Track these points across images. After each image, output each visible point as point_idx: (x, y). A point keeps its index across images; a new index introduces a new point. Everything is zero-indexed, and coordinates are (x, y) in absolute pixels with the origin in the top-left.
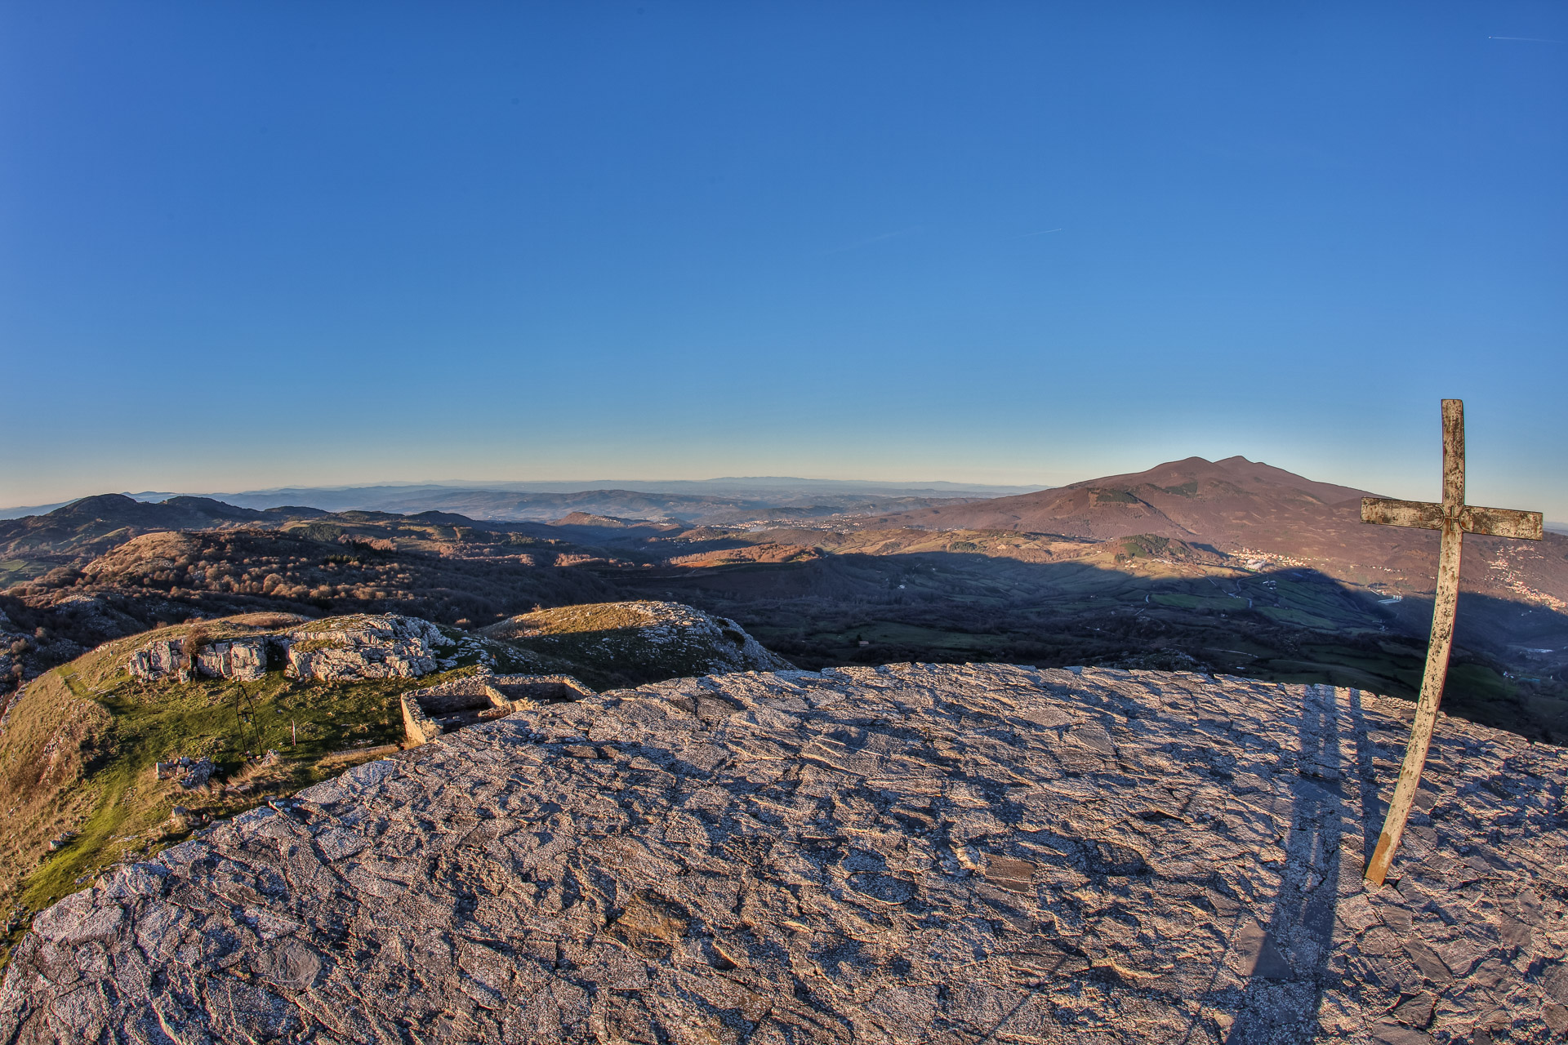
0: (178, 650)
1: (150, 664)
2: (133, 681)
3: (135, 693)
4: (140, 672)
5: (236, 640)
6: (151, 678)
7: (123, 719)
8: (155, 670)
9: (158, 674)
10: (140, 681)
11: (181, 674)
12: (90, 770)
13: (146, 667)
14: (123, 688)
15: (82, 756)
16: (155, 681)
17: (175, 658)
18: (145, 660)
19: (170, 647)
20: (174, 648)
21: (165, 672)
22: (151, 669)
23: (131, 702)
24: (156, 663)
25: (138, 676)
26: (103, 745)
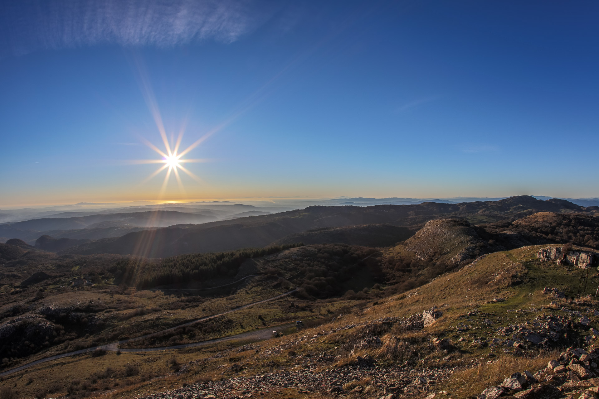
0: (559, 252)
1: (547, 255)
2: (538, 260)
3: (538, 264)
4: (542, 257)
5: (583, 252)
6: (545, 260)
7: (531, 272)
8: (548, 257)
9: (549, 259)
10: (541, 260)
11: (558, 261)
12: (514, 284)
13: (544, 255)
14: (533, 261)
15: (511, 279)
16: (547, 262)
17: (557, 254)
18: (545, 253)
19: (556, 249)
20: (558, 250)
21: (551, 259)
22: (546, 257)
23: (535, 267)
24: (549, 255)
25: (540, 258)
26: (521, 277)
